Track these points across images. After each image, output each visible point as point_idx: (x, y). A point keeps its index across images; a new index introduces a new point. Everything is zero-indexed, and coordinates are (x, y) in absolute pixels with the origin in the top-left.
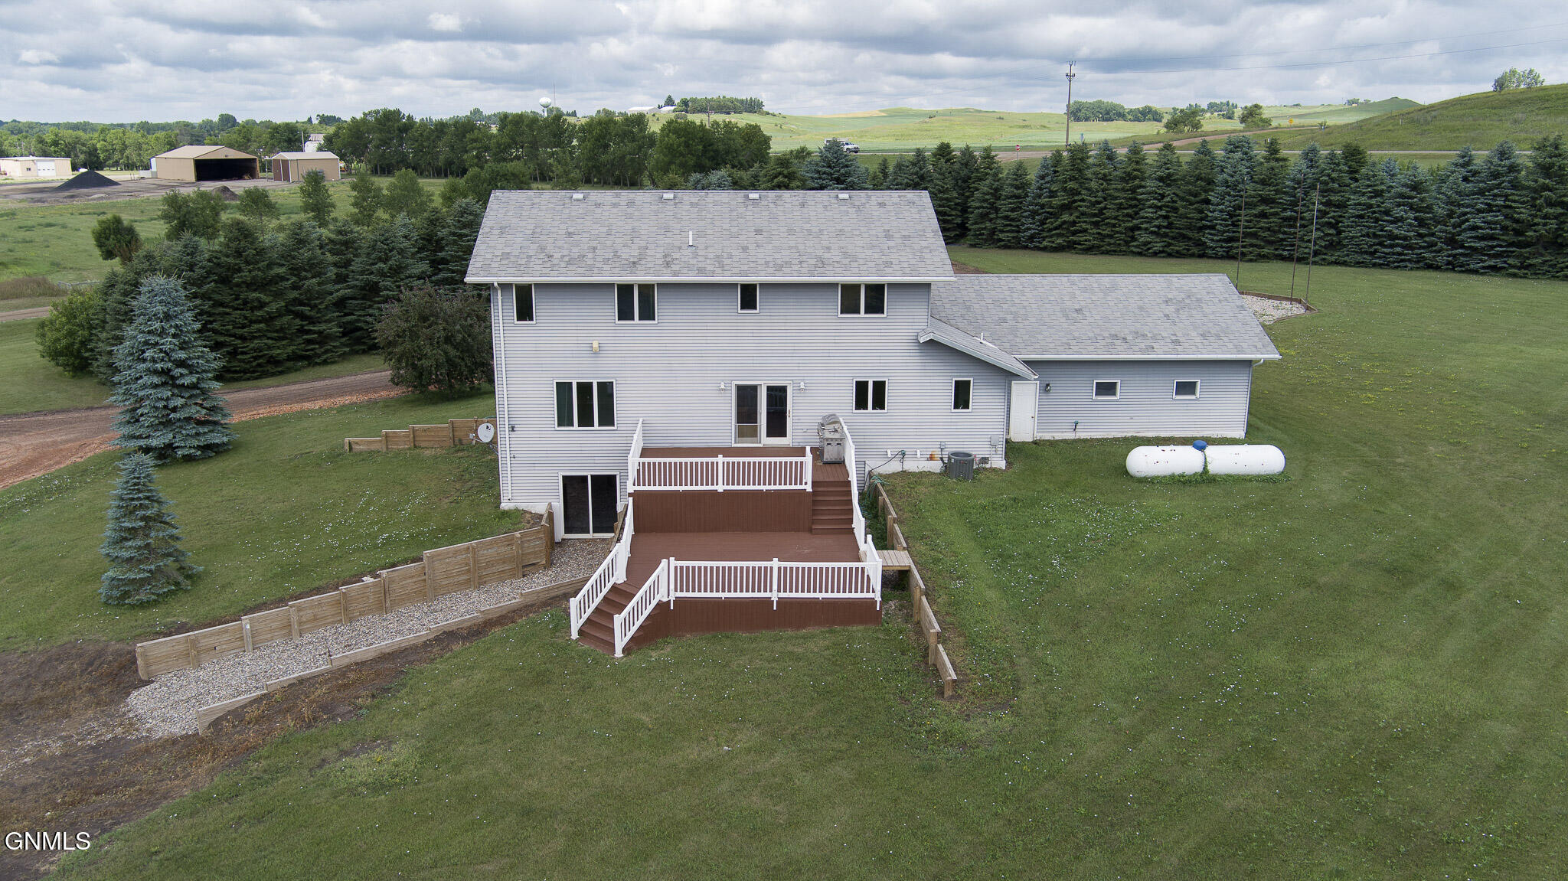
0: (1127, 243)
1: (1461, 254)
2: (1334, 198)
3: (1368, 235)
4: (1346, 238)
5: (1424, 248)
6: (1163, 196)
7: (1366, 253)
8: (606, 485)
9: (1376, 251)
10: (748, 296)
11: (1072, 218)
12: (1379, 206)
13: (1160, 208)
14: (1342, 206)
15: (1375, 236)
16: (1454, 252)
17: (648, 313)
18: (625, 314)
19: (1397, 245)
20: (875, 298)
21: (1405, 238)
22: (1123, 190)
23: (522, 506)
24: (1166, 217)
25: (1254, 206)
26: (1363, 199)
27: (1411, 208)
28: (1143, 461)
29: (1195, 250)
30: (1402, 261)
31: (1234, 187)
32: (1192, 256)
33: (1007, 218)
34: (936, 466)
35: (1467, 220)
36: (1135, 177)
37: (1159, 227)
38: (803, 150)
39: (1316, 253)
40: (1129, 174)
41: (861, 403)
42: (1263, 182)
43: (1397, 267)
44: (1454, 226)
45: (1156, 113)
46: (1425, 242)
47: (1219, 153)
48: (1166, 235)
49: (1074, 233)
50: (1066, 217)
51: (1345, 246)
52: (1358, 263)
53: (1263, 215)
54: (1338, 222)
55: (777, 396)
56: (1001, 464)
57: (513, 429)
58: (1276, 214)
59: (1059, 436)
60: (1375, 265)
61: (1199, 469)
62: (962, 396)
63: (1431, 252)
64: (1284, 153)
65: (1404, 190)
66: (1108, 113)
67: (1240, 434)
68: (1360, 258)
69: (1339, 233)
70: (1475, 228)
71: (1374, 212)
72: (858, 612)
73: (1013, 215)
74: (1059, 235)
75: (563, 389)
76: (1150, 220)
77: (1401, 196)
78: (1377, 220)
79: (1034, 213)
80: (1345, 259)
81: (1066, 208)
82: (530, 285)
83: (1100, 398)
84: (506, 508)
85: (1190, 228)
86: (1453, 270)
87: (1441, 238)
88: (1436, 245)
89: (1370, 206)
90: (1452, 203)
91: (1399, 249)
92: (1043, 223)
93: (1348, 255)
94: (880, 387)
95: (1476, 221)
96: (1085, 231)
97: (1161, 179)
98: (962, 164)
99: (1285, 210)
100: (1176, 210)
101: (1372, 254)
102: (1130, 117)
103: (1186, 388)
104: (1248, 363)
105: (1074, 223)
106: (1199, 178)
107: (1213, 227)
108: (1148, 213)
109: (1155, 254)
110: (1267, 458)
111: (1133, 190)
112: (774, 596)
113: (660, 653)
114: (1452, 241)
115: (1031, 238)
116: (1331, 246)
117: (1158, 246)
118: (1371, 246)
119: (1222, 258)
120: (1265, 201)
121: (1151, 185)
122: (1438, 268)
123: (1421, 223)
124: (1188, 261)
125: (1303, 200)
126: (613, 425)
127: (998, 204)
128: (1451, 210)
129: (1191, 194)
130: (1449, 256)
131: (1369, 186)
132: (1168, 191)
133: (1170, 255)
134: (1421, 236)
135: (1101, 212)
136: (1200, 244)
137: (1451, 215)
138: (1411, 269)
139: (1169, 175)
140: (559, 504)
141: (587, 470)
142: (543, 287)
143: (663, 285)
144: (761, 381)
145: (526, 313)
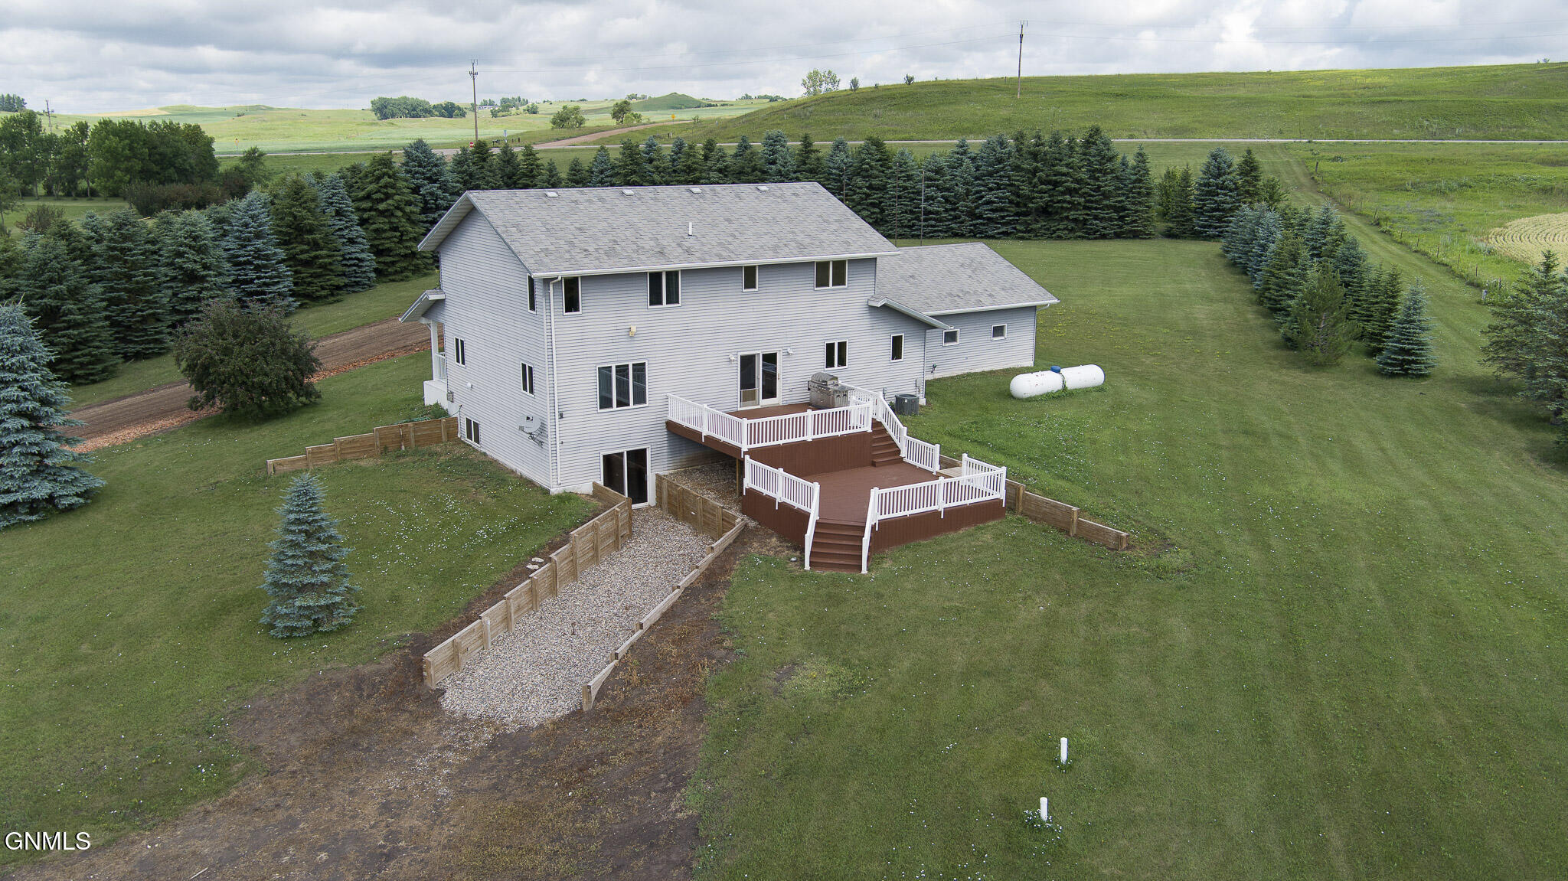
1: (981, 224)
2: (875, 182)
4: (889, 215)
5: (949, 220)
7: (906, 226)
8: (638, 457)
9: (914, 225)
10: (749, 276)
12: (911, 188)
14: (883, 188)
16: (975, 222)
17: (673, 298)
18: (655, 300)
19: (930, 219)
20: (840, 272)
21: (937, 213)
23: (570, 489)
27: (938, 189)
30: (935, 231)
35: (983, 197)
38: (254, 151)
41: (830, 363)
43: (931, 237)
44: (973, 202)
45: (459, 108)
46: (950, 215)
51: (887, 222)
52: (900, 235)
54: (881, 202)
55: (770, 361)
56: (923, 401)
57: (561, 416)
60: (913, 236)
61: (1060, 387)
62: (896, 350)
63: (955, 223)
65: (930, 174)
66: (414, 110)
67: (1030, 363)
68: (901, 231)
69: (883, 211)
70: (989, 203)
71: (909, 193)
75: (605, 373)
77: (928, 179)
80: (890, 232)
82: (576, 278)
83: (947, 345)
84: (556, 493)
86: (974, 236)
87: (963, 212)
88: (960, 217)
89: (905, 188)
90: (967, 184)
91: (933, 223)
93: (891, 229)
94: (843, 346)
95: (989, 196)
98: (504, 162)
102: (437, 113)
103: (999, 332)
104: (1034, 308)
110: (1095, 374)
112: (941, 508)
114: (972, 215)
118: (909, 221)
122: (962, 236)
125: (848, 185)
126: (645, 402)
128: (967, 189)
130: (971, 225)
131: (902, 172)
134: (946, 211)
138: (943, 238)
140: (601, 482)
141: (623, 447)
142: (588, 279)
143: (685, 272)
144: (759, 351)
145: (572, 305)
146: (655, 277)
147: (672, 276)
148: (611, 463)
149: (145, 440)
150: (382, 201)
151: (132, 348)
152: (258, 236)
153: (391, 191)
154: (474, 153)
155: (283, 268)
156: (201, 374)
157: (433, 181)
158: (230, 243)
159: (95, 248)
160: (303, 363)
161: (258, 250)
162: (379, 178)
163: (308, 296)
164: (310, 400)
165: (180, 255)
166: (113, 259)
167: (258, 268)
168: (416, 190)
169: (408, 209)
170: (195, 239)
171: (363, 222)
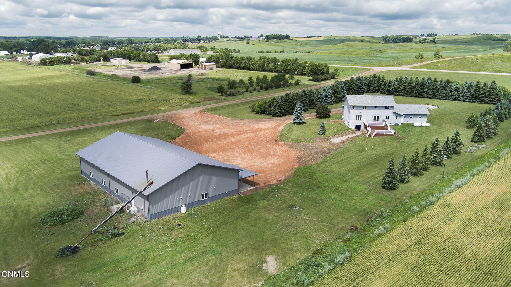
0: (410, 95)
1: (464, 99)
3: (450, 95)
4: (446, 95)
6: (416, 87)
8: (360, 126)
10: (376, 107)
11: (400, 90)
12: (452, 91)
13: (416, 89)
14: (446, 90)
15: (451, 95)
17: (366, 109)
18: (363, 109)
20: (388, 108)
21: (455, 96)
22: (409, 86)
23: (351, 128)
24: (417, 91)
25: (431, 89)
26: (449, 89)
27: (457, 91)
28: (415, 125)
29: (421, 96)
30: (455, 99)
31: (428, 86)
32: (421, 97)
33: (388, 89)
34: (394, 125)
36: (411, 83)
37: (415, 92)
39: (442, 98)
40: (410, 83)
41: (386, 118)
42: (433, 86)
44: (463, 94)
47: (426, 80)
48: (416, 94)
49: (400, 92)
50: (399, 90)
51: (446, 97)
52: (448, 100)
53: (433, 91)
54: (445, 93)
55: (378, 117)
56: (400, 125)
57: (351, 120)
58: (435, 91)
59: (406, 122)
61: (421, 125)
62: (397, 118)
63: (459, 98)
64: (437, 80)
65: (456, 88)
66: (396, 39)
67: (426, 122)
70: (466, 95)
72: (392, 135)
73: (389, 89)
74: (397, 93)
75: (357, 116)
76: (414, 91)
77: (455, 89)
78: (451, 93)
79: (393, 89)
80: (446, 99)
81: (398, 88)
82: (354, 106)
83: (410, 118)
85: (421, 93)
86: (463, 101)
87: (461, 96)
89: (450, 91)
92: (394, 90)
94: (388, 116)
96: (402, 92)
97: (416, 84)
99: (437, 90)
100: (418, 89)
101: (450, 98)
102: (402, 40)
103: (420, 118)
104: (426, 115)
105: (400, 91)
106: (422, 84)
107: (425, 93)
108: (413, 90)
109: (415, 97)
110: (428, 124)
111: (411, 85)
112: (385, 133)
113: (376, 137)
114: (463, 97)
115: (392, 93)
116: (444, 97)
117: (415, 95)
119: (426, 98)
120: (434, 89)
121: (414, 85)
122: (460, 101)
123: (458, 94)
124: (420, 98)
125: (440, 89)
126: (361, 120)
127: (386, 86)
129: (421, 87)
130: (462, 99)
131: (450, 87)
132: (417, 86)
133: (417, 97)
134: (458, 96)
135: (405, 89)
136: (422, 95)
137: (463, 92)
139: (417, 83)
140: (355, 128)
141: (358, 124)
142: (356, 106)
143: (367, 106)
144: (377, 116)
145: (354, 109)
146: (364, 106)
147: (366, 106)
148: (356, 126)
149: (310, 119)
150: (350, 87)
151: (310, 107)
152: (329, 93)
153: (352, 85)
154: (373, 76)
155: (332, 98)
156: (317, 112)
157: (360, 83)
158: (325, 93)
159: (308, 94)
160: (330, 112)
161: (329, 95)
162: (351, 83)
163: (336, 102)
164: (329, 116)
165: (318, 95)
166: (309, 95)
167: (328, 97)
168: (357, 85)
169: (354, 89)
170: (320, 93)
171: (347, 90)
